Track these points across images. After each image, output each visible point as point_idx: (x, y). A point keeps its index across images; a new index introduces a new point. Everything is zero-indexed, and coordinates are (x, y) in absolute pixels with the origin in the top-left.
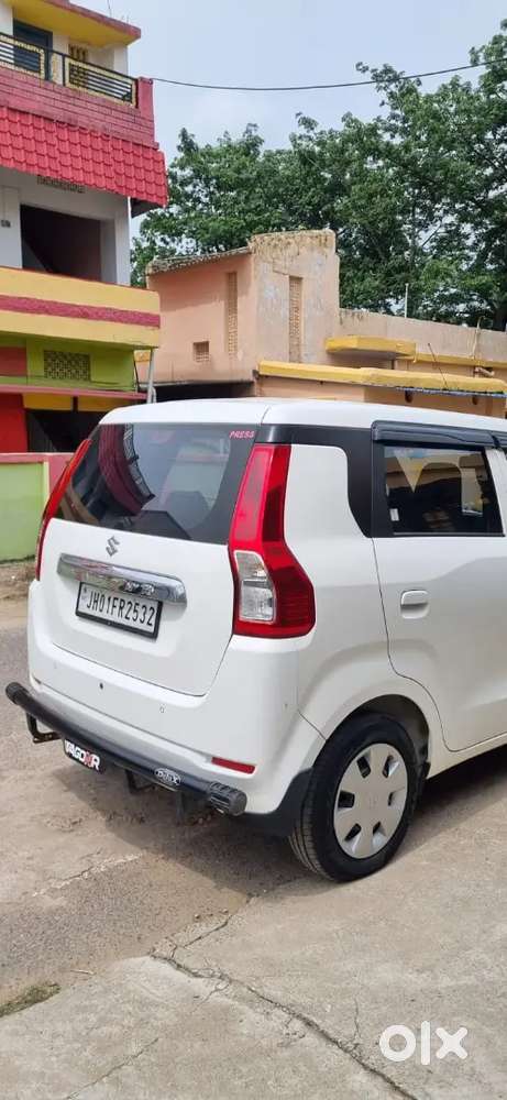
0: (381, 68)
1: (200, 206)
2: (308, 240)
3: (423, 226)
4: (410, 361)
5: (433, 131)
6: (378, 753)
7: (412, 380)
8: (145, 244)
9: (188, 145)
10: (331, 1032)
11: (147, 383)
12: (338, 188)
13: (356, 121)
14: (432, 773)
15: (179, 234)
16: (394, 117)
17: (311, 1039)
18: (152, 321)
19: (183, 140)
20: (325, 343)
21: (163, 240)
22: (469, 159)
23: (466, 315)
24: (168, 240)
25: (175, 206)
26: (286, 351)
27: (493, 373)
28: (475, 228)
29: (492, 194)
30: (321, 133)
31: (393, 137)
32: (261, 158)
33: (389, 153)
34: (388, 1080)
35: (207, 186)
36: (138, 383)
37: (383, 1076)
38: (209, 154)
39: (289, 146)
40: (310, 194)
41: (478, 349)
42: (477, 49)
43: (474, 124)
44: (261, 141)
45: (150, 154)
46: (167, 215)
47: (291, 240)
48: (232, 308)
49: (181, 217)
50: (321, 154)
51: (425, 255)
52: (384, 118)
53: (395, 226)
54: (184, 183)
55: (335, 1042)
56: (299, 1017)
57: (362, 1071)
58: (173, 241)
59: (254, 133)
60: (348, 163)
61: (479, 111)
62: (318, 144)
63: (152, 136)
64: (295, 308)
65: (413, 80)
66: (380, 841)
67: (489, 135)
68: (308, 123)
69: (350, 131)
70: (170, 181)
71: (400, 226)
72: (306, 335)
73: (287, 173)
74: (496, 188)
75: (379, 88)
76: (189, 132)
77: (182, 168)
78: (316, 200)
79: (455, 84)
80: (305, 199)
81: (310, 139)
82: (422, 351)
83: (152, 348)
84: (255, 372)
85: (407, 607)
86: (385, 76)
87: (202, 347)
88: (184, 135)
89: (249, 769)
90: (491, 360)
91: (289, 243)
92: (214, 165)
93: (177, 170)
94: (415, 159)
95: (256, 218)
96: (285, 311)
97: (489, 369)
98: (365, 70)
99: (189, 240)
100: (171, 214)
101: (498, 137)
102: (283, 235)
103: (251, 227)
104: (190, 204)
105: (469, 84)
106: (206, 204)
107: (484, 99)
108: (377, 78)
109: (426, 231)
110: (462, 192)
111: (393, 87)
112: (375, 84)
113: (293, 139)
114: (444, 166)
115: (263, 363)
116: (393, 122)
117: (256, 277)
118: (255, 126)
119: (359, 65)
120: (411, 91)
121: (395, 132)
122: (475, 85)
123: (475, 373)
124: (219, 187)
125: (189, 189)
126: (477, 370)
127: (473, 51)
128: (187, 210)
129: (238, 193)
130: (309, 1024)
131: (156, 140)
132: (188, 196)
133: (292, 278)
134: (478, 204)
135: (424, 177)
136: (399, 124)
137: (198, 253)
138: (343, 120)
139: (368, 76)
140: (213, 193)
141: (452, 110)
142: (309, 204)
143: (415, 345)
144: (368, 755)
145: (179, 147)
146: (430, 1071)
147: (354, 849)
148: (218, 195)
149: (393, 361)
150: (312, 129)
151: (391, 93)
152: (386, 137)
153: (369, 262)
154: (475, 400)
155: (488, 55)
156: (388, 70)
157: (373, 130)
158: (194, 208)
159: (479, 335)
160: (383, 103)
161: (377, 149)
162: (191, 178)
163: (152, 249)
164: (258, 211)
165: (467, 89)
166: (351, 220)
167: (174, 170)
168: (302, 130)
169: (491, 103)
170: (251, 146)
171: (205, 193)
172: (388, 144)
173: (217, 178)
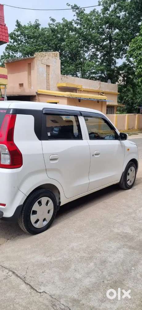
0: (74, 5)
1: (23, 43)
2: (52, 54)
3: (86, 52)
4: (81, 90)
5: (88, 24)
6: (44, 200)
7: (80, 96)
8: (7, 54)
9: (19, 25)
10: (19, 275)
11: (4, 95)
12: (62, 40)
13: (66, 20)
14: (61, 204)
15: (17, 51)
16: (77, 19)
17: (13, 277)
18: (5, 77)
19: (17, 23)
20: (57, 85)
21: (12, 53)
22: (98, 33)
23: (98, 78)
24: (14, 53)
25: (15, 43)
26: (45, 87)
27: (104, 94)
28: (100, 53)
29: (105, 43)
30: (57, 23)
31: (77, 25)
32: (40, 30)
33: (75, 30)
34: (31, 286)
35: (25, 37)
36: (2, 95)
37: (29, 285)
38: (25, 27)
39: (48, 27)
40: (54, 41)
41: (100, 87)
42: (100, 1)
43: (99, 23)
44: (40, 25)
45: (3, 27)
46: (13, 45)
47: (46, 54)
48: (30, 73)
49: (17, 46)
50: (57, 29)
51: (87, 60)
52: (75, 20)
53: (78, 51)
54: (18, 36)
55: (19, 277)
56: (11, 271)
57: (25, 284)
58: (15, 53)
59: (38, 22)
60: (65, 33)
61: (101, 19)
62: (57, 26)
63: (4, 22)
64: (48, 74)
65: (83, 9)
66: (45, 223)
67: (104, 27)
68: (53, 20)
69: (64, 23)
70: (14, 35)
71: (80, 52)
72: (51, 82)
73: (48, 34)
74: (106, 42)
75: (73, 11)
76: (19, 21)
77: (17, 32)
78: (56, 43)
79: (94, 11)
80: (53, 42)
81: (54, 25)
82: (84, 87)
83: (5, 85)
84: (37, 93)
85: (51, 160)
86: (75, 7)
87: (21, 85)
88: (17, 22)
89: (4, 205)
90: (104, 90)
91: (46, 55)
92: (27, 31)
93: (16, 32)
94: (83, 32)
95: (39, 48)
96: (45, 75)
97: (103, 93)
98: (69, 5)
99: (20, 53)
100: (14, 45)
101: (106, 27)
102: (44, 53)
103: (37, 50)
104: (20, 42)
105: (98, 11)
106: (25, 43)
107: (102, 16)
108: (73, 8)
109: (87, 53)
110: (97, 43)
111: (77, 11)
112: (72, 10)
113: (49, 25)
114: (91, 35)
115: (39, 90)
116: (77, 21)
117: (36, 65)
118: (38, 20)
119: (67, 4)
120: (82, 12)
121: (78, 24)
122: (100, 12)
123: (99, 94)
124: (28, 38)
125: (19, 38)
126: (100, 93)
127: (99, 2)
128: (19, 44)
129: (34, 40)
130: (14, 273)
131: (5, 23)
132: (19, 40)
133: (47, 66)
134: (101, 46)
135: (86, 38)
136: (79, 21)
137: (22, 57)
138: (62, 19)
139: (70, 7)
140: (26, 39)
141: (93, 18)
142: (54, 44)
143: (82, 86)
144: (41, 200)
145: (16, 25)
146: (42, 283)
147: (37, 226)
148: (28, 40)
149: (76, 90)
150: (54, 22)
151: (77, 12)
152: (75, 25)
153: (71, 62)
154: (98, 102)
155: (103, 3)
156: (75, 6)
157: (71, 23)
158: (21, 43)
159: (100, 83)
160: (74, 15)
161: (72, 29)
162: (20, 35)
163: (9, 55)
164: (39, 45)
165: (97, 13)
166: (66, 49)
167: (15, 32)
168: (51, 22)
169: (104, 17)
170: (37, 26)
171: (24, 39)
172: (75, 27)
173: (27, 35)
